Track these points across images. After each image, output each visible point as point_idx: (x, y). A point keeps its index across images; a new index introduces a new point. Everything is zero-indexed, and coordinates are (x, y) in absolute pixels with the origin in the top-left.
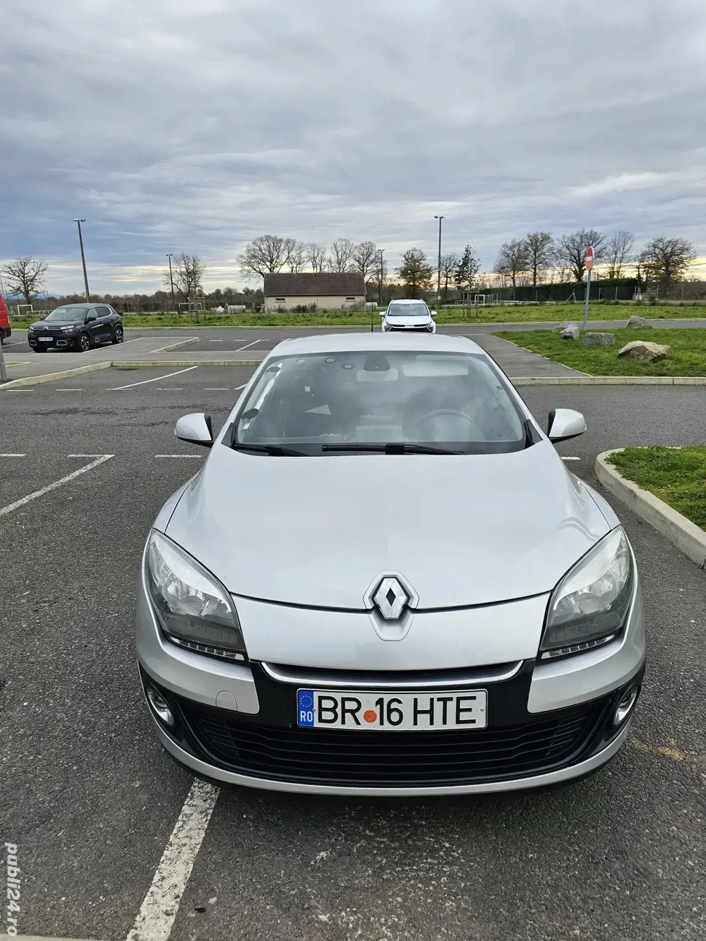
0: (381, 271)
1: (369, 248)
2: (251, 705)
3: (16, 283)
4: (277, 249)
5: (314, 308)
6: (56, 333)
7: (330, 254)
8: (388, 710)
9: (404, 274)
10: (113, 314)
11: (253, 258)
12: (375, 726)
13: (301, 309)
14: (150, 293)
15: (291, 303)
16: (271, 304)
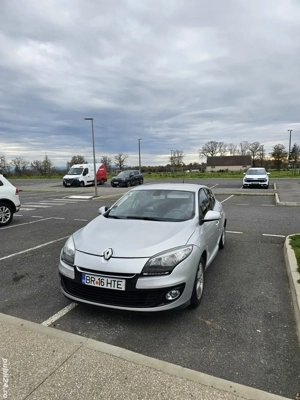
0: (262, 154)
1: (257, 145)
2: (72, 276)
3: (117, 162)
4: (215, 146)
5: (227, 170)
6: (119, 181)
7: (239, 148)
8: (101, 282)
9: (273, 155)
10: (140, 174)
11: (205, 150)
12: (97, 285)
13: (221, 171)
14: (165, 165)
15: (218, 168)
16: (209, 169)
